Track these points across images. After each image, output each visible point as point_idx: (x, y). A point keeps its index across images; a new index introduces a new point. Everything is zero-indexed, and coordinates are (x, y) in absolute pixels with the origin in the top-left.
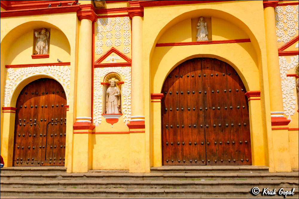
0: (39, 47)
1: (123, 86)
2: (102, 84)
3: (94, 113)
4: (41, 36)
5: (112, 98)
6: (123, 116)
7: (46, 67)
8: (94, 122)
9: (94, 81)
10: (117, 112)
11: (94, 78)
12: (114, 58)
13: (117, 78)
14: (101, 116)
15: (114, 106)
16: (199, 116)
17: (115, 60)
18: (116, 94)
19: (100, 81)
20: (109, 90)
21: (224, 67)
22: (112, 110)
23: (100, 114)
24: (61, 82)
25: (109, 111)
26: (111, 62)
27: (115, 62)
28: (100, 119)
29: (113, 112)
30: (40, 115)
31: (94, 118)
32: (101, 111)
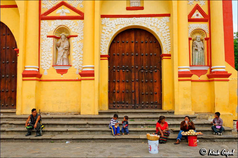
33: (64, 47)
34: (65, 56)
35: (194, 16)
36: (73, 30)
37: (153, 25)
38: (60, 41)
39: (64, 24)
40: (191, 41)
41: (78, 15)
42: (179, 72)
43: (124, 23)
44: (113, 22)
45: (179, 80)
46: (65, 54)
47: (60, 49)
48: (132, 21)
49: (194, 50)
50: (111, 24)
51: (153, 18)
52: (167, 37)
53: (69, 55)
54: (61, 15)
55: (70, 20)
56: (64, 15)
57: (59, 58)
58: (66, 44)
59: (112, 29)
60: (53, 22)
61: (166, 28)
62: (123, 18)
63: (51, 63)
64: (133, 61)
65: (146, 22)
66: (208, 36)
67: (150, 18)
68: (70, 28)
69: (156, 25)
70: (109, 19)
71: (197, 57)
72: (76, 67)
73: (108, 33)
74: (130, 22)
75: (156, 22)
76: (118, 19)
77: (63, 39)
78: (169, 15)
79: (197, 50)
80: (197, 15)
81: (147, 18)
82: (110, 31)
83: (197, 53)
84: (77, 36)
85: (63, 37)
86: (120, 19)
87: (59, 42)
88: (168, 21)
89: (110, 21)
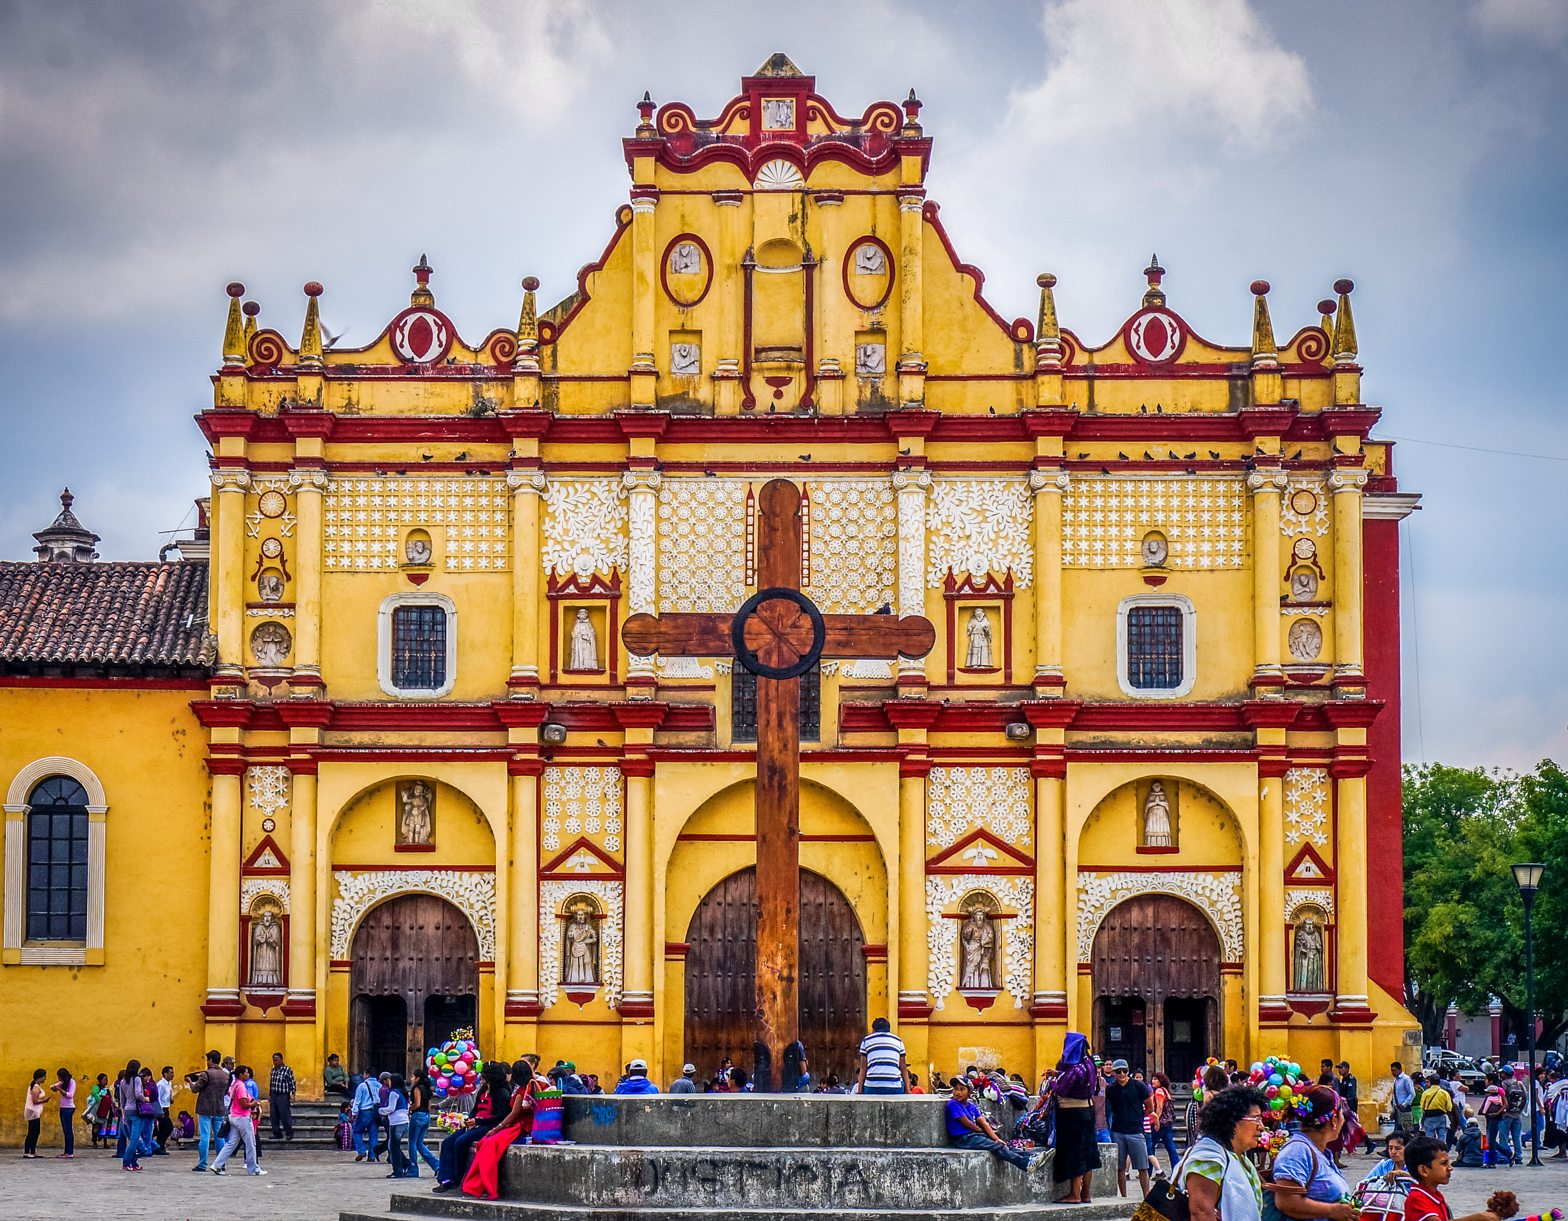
0: (412, 825)
2: (557, 916)
3: (542, 980)
4: (416, 802)
5: (580, 949)
6: (607, 988)
7: (427, 874)
8: (543, 999)
9: (543, 910)
10: (590, 978)
11: (543, 904)
12: (583, 862)
13: (588, 905)
14: (555, 987)
15: (584, 965)
17: (586, 866)
18: (589, 941)
19: (553, 911)
20: (574, 931)
21: (822, 888)
22: (580, 974)
23: (555, 982)
24: (467, 911)
25: (574, 977)
26: (578, 870)
27: (587, 870)
28: (555, 994)
29: (582, 977)
31: (543, 990)
32: (557, 975)
33: (983, 942)
34: (985, 965)
35: (1301, 872)
36: (1006, 901)
37: (1200, 892)
38: (972, 925)
39: (984, 885)
40: (1292, 933)
41: (1022, 865)
42: (1261, 1008)
43: (1130, 886)
44: (1103, 882)
45: (1261, 1027)
46: (986, 960)
47: (972, 946)
48: (1150, 880)
49: (1298, 955)
50: (1100, 889)
51: (1202, 875)
52: (1235, 921)
53: (993, 960)
54: (976, 863)
55: (998, 877)
56: (983, 863)
57: (970, 968)
58: (986, 936)
59: (1102, 900)
60: (955, 880)
61: (1231, 901)
62: (1128, 874)
63: (954, 980)
65: (1184, 885)
66: (1332, 922)
67: (1193, 874)
68: (1000, 895)
69: (1208, 893)
70: (1094, 874)
71: (1305, 972)
72: (1013, 993)
73: (1092, 910)
74: (1145, 884)
75: (1208, 884)
76: (1116, 875)
77: (980, 923)
78: (1239, 869)
79: (1305, 954)
80: (1308, 869)
81: (1187, 874)
82: (1098, 904)
83: (1305, 962)
84: (1015, 916)
85: (980, 916)
86: (1122, 874)
87: (968, 930)
88: (1237, 882)
89: (1098, 882)
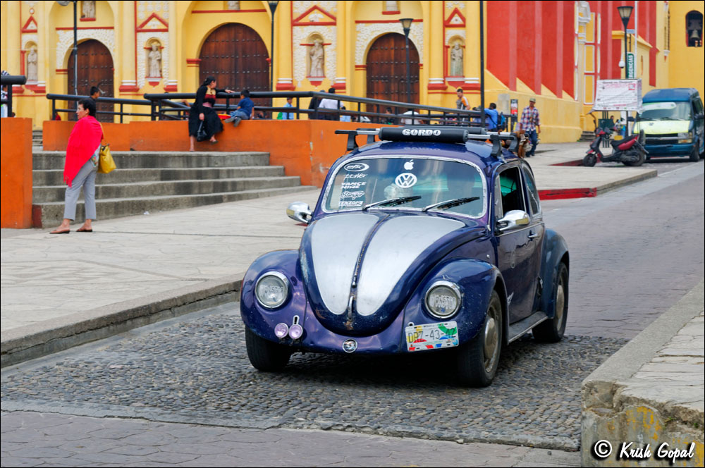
0: (86, 9)
1: (163, 50)
2: (145, 48)
3: (138, 76)
7: (94, 31)
8: (138, 84)
9: (138, 46)
10: (159, 75)
11: (138, 43)
12: (154, 24)
14: (144, 79)
15: (156, 69)
16: (231, 79)
17: (156, 26)
18: (158, 58)
19: (143, 45)
20: (152, 54)
22: (155, 73)
23: (144, 77)
24: (108, 46)
25: (152, 75)
26: (152, 27)
28: (144, 82)
29: (155, 75)
30: (90, 76)
31: (138, 81)
32: (145, 74)
33: (318, 56)
34: (319, 66)
35: (453, 22)
36: (326, 37)
38: (314, 49)
39: (317, 30)
41: (331, 20)
43: (379, 29)
44: (368, 28)
45: (429, 93)
47: (314, 58)
48: (388, 27)
49: (452, 59)
50: (366, 31)
53: (323, 64)
54: (314, 20)
55: (323, 27)
58: (319, 53)
59: (368, 36)
60: (305, 28)
62: (379, 24)
63: (305, 74)
64: (392, 71)
68: (324, 35)
70: (364, 25)
71: (454, 68)
72: (330, 78)
73: (363, 40)
76: (373, 25)
77: (317, 47)
78: (421, 21)
79: (454, 59)
80: (456, 20)
82: (365, 38)
84: (330, 44)
85: (317, 44)
86: (376, 24)
87: (312, 51)
89: (365, 28)
